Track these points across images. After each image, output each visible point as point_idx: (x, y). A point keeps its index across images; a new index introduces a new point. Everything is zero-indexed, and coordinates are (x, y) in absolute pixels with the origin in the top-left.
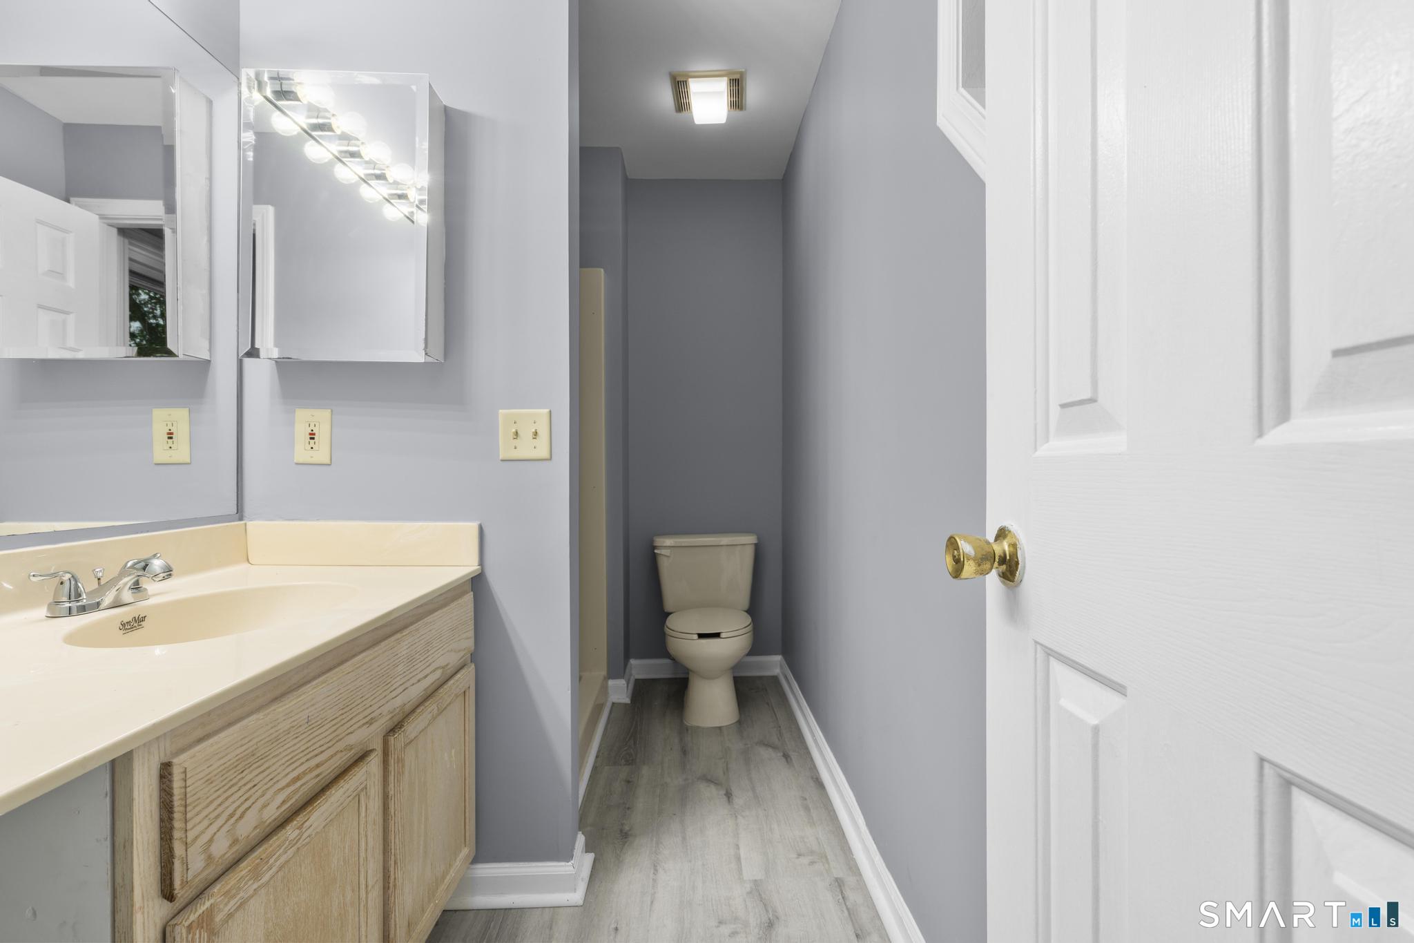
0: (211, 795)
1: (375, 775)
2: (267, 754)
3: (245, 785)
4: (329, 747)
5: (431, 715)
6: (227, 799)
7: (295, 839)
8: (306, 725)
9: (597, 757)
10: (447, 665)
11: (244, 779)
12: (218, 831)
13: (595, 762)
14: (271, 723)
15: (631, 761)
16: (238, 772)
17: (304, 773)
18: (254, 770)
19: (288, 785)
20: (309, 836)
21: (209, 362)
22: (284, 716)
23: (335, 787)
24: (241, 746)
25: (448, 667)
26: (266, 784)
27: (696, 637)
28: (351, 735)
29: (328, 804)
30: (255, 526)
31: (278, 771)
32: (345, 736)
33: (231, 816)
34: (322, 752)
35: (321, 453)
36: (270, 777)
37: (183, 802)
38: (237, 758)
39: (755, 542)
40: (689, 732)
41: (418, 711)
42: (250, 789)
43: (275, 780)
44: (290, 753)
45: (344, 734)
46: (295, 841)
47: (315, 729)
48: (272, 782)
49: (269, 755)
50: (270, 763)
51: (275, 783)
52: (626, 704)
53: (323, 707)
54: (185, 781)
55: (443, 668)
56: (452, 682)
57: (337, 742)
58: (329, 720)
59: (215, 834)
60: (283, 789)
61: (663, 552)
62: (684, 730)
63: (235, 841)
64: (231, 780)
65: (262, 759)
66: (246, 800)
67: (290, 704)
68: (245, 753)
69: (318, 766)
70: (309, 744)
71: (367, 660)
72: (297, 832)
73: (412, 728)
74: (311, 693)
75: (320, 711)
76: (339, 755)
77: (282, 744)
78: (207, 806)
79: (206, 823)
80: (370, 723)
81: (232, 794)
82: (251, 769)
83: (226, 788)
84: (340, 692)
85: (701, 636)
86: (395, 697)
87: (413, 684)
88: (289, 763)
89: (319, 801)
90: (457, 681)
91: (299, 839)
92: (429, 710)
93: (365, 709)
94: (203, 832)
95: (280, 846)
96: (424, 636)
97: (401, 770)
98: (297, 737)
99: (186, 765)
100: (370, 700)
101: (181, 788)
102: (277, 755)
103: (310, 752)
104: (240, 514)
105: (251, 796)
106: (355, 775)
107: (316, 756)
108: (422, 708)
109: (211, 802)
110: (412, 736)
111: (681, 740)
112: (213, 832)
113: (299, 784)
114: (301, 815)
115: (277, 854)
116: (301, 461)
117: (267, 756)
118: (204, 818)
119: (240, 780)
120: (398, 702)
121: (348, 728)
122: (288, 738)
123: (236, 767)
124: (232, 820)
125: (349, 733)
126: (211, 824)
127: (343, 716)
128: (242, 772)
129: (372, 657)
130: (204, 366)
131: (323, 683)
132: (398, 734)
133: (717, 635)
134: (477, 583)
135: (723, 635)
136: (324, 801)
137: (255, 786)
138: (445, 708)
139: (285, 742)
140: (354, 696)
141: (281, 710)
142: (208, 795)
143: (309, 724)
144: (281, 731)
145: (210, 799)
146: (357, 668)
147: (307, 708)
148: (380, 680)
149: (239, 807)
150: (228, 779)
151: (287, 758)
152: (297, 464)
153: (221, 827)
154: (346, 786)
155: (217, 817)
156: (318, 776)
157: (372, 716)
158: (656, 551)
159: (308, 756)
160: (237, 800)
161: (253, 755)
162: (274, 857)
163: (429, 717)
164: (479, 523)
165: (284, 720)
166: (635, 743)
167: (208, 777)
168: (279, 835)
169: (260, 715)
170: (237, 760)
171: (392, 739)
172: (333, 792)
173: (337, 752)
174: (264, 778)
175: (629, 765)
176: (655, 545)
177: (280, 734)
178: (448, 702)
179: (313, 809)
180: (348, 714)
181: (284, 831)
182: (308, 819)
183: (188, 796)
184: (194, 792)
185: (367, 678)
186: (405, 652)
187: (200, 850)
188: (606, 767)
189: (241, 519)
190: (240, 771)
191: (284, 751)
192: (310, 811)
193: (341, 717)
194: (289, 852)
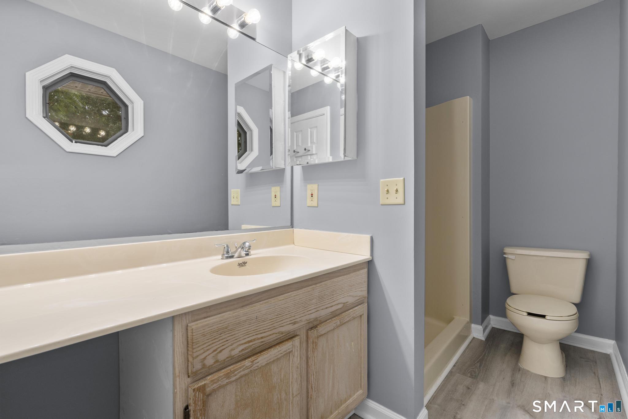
0: (205, 341)
1: (297, 347)
2: (234, 329)
3: (222, 339)
4: (269, 331)
5: (335, 324)
6: (213, 343)
7: (249, 366)
8: (256, 320)
9: (454, 366)
10: (347, 303)
11: (221, 337)
12: (208, 355)
13: (452, 369)
14: (236, 316)
15: (474, 376)
16: (218, 334)
17: (254, 340)
18: (227, 334)
19: (245, 343)
20: (257, 366)
21: (284, 169)
22: (243, 314)
23: (274, 348)
24: (220, 324)
25: (347, 304)
26: (233, 341)
27: (526, 314)
28: (282, 327)
29: (268, 355)
30: (297, 231)
31: (240, 337)
32: (278, 327)
33: (215, 351)
34: (264, 332)
35: (315, 203)
36: (235, 338)
37: (192, 341)
38: (218, 328)
39: (588, 257)
40: (521, 372)
41: (328, 321)
42: (225, 341)
43: (238, 340)
44: (246, 330)
45: (278, 326)
46: (249, 367)
47: (260, 322)
48: (236, 341)
49: (235, 329)
50: (236, 332)
51: (238, 341)
52: (482, 340)
53: (265, 313)
54: (193, 333)
55: (343, 303)
56: (351, 310)
57: (274, 329)
58: (268, 319)
59: (207, 356)
60: (243, 344)
61: (510, 256)
62: (517, 369)
63: (217, 361)
64: (215, 337)
65: (231, 330)
66: (223, 346)
67: (247, 310)
68: (222, 327)
69: (262, 338)
70: (257, 328)
71: (292, 295)
72: (251, 363)
73: (322, 329)
74: (258, 307)
75: (264, 315)
76: (275, 335)
77: (242, 326)
78: (203, 345)
79: (202, 351)
80: (294, 323)
81: (216, 342)
82: (225, 333)
83: (212, 339)
84: (275, 308)
85: (530, 314)
86: (311, 314)
87: (323, 309)
88: (246, 334)
89: (264, 352)
90: (354, 310)
91: (252, 367)
92: (334, 322)
93: (291, 317)
94: (201, 354)
95: (240, 368)
96: (331, 288)
97: (315, 347)
98: (250, 324)
99: (193, 327)
100: (294, 313)
101: (191, 335)
102: (238, 330)
103: (258, 331)
104: (292, 226)
105: (225, 344)
106: (285, 345)
107: (261, 333)
108: (331, 320)
109: (205, 343)
110: (323, 333)
111: (513, 375)
112: (206, 355)
113: (251, 344)
114: (254, 357)
115: (239, 371)
116: (309, 206)
117: (233, 330)
118: (201, 349)
119: (219, 337)
120: (313, 316)
121: (280, 324)
122: (245, 324)
123: (217, 331)
124: (216, 353)
125: (281, 326)
126: (205, 352)
127: (278, 319)
128: (221, 334)
129: (296, 294)
130: (283, 170)
131: (265, 303)
132: (313, 330)
133: (543, 316)
134: (369, 264)
135: (547, 317)
136: (266, 353)
137: (227, 341)
138: (345, 323)
139: (244, 325)
140: (284, 311)
141: (242, 312)
142: (203, 340)
143: (257, 319)
144: (241, 320)
145: (204, 342)
146: (286, 299)
147: (256, 313)
148: (301, 305)
149: (219, 348)
150: (214, 336)
151: (245, 332)
152: (308, 207)
153: (210, 354)
154: (279, 349)
155: (208, 350)
156: (262, 342)
157: (295, 320)
158: (504, 256)
159: (257, 333)
160: (218, 345)
161: (226, 328)
162: (237, 371)
163: (335, 325)
164: (371, 235)
165: (243, 316)
166: (480, 366)
167: (204, 333)
168: (242, 363)
169: (231, 312)
170: (218, 329)
171: (310, 332)
172: (272, 350)
173: (274, 333)
174: (232, 338)
175: (472, 378)
176: (504, 252)
177: (240, 322)
178: (347, 320)
179: (260, 355)
180: (280, 318)
181: (244, 362)
182: (256, 359)
183: (194, 339)
184: (196, 338)
185: (293, 303)
186: (317, 294)
187: (200, 361)
188: (458, 374)
189: (292, 227)
190: (220, 334)
191: (243, 329)
192: (259, 356)
193: (276, 319)
194: (246, 371)
